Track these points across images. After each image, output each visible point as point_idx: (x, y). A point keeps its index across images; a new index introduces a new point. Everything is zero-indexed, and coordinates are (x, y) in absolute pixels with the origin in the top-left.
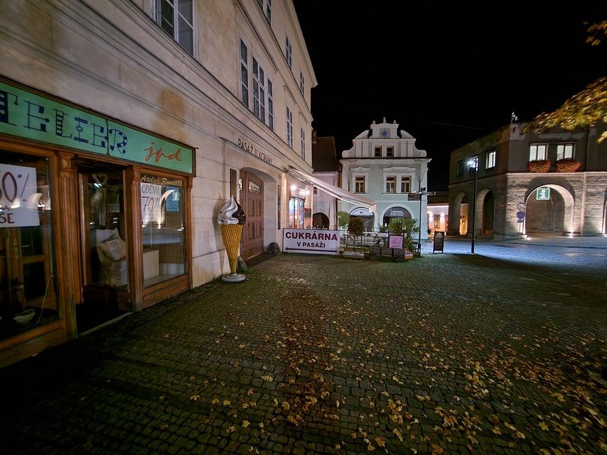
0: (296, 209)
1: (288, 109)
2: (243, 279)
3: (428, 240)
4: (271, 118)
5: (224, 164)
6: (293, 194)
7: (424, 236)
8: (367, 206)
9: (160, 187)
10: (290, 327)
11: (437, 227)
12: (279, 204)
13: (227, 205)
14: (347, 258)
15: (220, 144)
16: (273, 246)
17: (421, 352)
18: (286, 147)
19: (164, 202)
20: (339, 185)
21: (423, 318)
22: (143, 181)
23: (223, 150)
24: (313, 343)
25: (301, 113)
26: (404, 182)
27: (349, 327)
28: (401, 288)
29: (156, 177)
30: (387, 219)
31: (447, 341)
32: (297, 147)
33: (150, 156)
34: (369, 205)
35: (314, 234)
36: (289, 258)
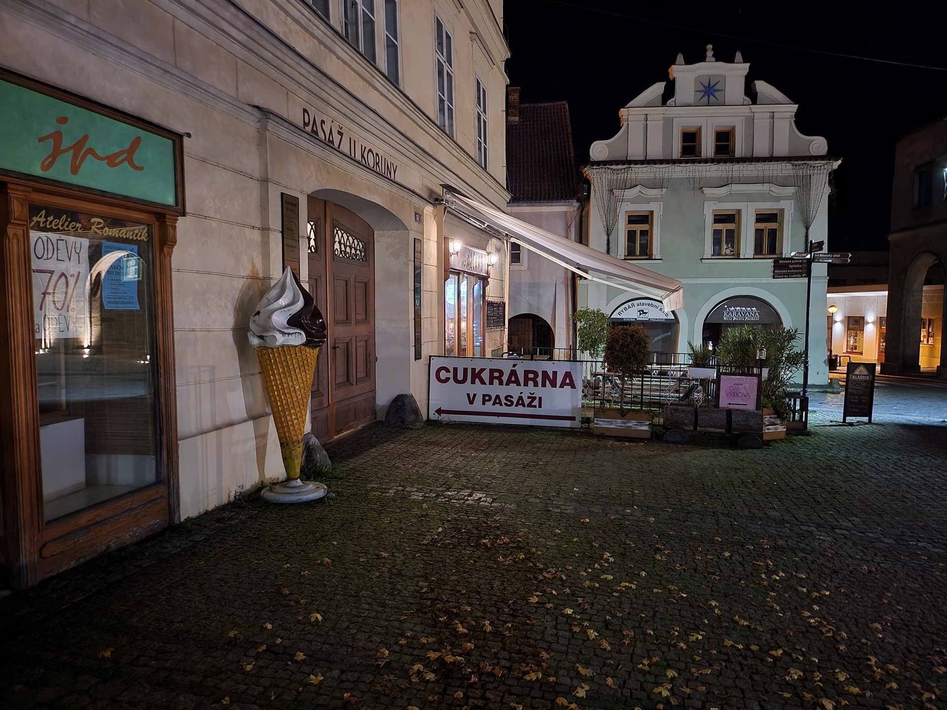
0: (464, 303)
1: (439, 25)
2: (320, 493)
3: (828, 389)
4: (392, 49)
5: (265, 181)
6: (455, 262)
7: (819, 374)
8: (657, 294)
9: (86, 242)
10: (447, 624)
11: (854, 349)
12: (417, 291)
13: (273, 293)
14: (603, 436)
15: (250, 123)
16: (402, 404)
17: (808, 696)
18: (434, 131)
19: (96, 285)
20: (582, 238)
21: (815, 601)
22: (38, 228)
23: (261, 141)
24: (510, 669)
25: (475, 35)
26: (761, 226)
27: (607, 624)
28: (753, 518)
29: (74, 216)
30: (713, 330)
31: (882, 665)
32: (466, 133)
33: (54, 156)
34: (662, 293)
35: (513, 373)
36: (443, 436)
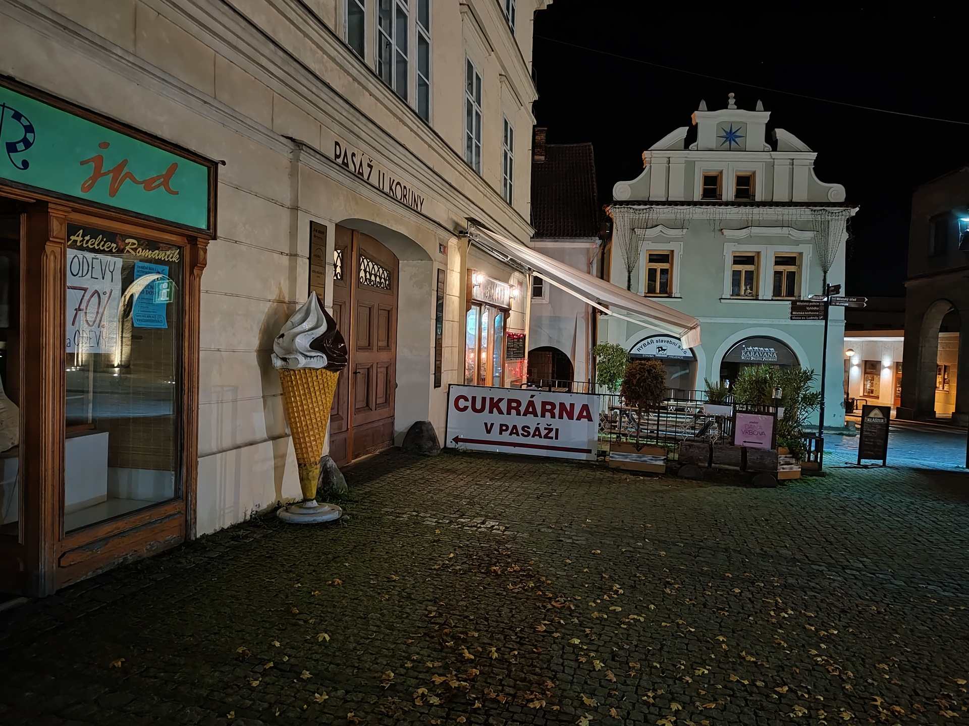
0: (484, 334)
2: (335, 516)
3: (844, 431)
4: (424, 87)
5: (295, 209)
6: (478, 293)
7: (835, 416)
8: (675, 331)
9: (119, 263)
10: (453, 650)
11: (870, 393)
12: (439, 320)
13: (298, 317)
14: (618, 469)
15: (285, 152)
16: (420, 430)
18: (461, 167)
19: (129, 305)
20: (603, 274)
21: (822, 640)
22: (74, 246)
23: (293, 172)
24: (514, 696)
25: (504, 76)
26: (780, 268)
27: (614, 656)
28: (765, 555)
29: (111, 236)
30: (730, 369)
31: (887, 706)
32: (492, 169)
33: (94, 179)
34: (681, 330)
35: (531, 404)
36: (458, 464)
